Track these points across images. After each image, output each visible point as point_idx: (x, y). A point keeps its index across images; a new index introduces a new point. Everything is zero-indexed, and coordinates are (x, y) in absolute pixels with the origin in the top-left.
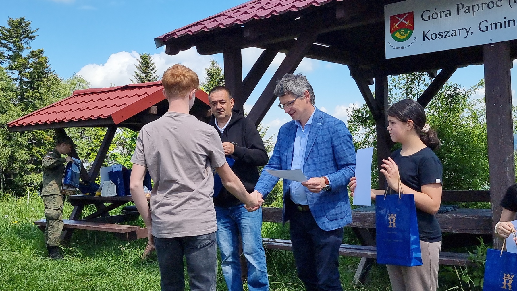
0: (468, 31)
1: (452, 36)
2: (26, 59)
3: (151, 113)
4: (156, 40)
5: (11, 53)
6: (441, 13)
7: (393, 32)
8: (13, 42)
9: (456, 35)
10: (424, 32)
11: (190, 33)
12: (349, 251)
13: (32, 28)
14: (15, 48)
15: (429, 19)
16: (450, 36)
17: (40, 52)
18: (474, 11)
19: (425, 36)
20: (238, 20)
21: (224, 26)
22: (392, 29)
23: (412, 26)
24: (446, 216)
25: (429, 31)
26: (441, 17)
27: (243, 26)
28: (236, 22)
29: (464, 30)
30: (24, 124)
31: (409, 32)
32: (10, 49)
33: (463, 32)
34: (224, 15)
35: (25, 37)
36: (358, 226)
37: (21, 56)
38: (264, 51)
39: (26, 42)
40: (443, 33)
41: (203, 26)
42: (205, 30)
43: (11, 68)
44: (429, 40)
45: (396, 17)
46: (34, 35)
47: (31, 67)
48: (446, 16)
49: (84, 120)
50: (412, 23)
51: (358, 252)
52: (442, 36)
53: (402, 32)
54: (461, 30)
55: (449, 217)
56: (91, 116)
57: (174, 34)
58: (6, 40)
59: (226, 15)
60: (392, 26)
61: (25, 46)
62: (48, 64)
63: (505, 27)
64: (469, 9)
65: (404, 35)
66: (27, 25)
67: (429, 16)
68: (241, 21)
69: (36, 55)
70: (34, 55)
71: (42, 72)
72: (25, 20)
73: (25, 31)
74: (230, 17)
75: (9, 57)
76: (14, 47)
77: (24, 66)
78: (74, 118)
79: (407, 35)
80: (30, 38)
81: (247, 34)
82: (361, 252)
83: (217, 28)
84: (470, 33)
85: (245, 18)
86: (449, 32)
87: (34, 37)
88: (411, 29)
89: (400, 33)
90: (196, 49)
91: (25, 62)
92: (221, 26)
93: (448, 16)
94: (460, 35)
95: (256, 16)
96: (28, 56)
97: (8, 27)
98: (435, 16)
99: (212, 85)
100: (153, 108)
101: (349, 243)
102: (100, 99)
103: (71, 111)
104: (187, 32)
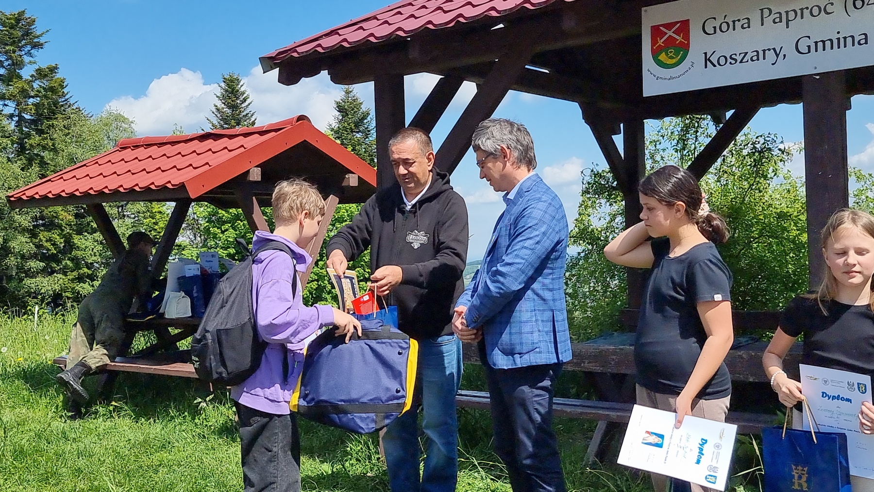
0: (778, 53)
1: (752, 60)
2: (29, 82)
4: (262, 60)
5: (3, 71)
6: (734, 22)
7: (655, 53)
8: (6, 52)
9: (758, 59)
10: (706, 54)
11: (320, 49)
12: (579, 410)
13: (38, 29)
14: (10, 62)
15: (715, 32)
16: (749, 60)
17: (53, 70)
18: (788, 21)
19: (707, 60)
20: (400, 29)
21: (376, 38)
22: (655, 48)
23: (686, 42)
24: (739, 354)
25: (714, 52)
26: (734, 29)
27: (409, 39)
28: (397, 33)
29: (772, 50)
30: (37, 197)
31: (681, 52)
33: (771, 55)
34: (375, 18)
35: (26, 45)
36: (595, 370)
37: (20, 77)
38: (441, 78)
39: (29, 54)
40: (738, 55)
41: (341, 38)
42: (345, 44)
43: (2, 97)
44: (715, 66)
45: (661, 28)
46: (42, 40)
47: (37, 96)
48: (743, 27)
49: (139, 190)
50: (687, 37)
51: (594, 412)
52: (736, 60)
53: (671, 52)
54: (767, 52)
55: (743, 356)
57: (293, 50)
59: (379, 20)
60: (654, 42)
61: (27, 59)
62: (65, 90)
63: (839, 47)
64: (781, 18)
65: (674, 58)
66: (30, 24)
67: (715, 28)
68: (405, 31)
69: (46, 76)
70: (41, 74)
71: (56, 104)
72: (27, 16)
73: (27, 33)
74: (386, 22)
76: (7, 60)
77: (25, 93)
78: (121, 186)
79: (679, 57)
80: (37, 46)
81: (414, 54)
82: (600, 412)
83: (365, 43)
84: (781, 56)
85: (412, 25)
86: (746, 53)
87: (42, 44)
88: (686, 47)
89: (667, 54)
90: (329, 74)
91: (26, 87)
92: (372, 39)
94: (764, 58)
95: (430, 22)
96: (32, 76)
98: (724, 27)
99: (345, 129)
100: (254, 170)
101: (578, 396)
102: (165, 155)
103: (116, 175)
104: (315, 47)
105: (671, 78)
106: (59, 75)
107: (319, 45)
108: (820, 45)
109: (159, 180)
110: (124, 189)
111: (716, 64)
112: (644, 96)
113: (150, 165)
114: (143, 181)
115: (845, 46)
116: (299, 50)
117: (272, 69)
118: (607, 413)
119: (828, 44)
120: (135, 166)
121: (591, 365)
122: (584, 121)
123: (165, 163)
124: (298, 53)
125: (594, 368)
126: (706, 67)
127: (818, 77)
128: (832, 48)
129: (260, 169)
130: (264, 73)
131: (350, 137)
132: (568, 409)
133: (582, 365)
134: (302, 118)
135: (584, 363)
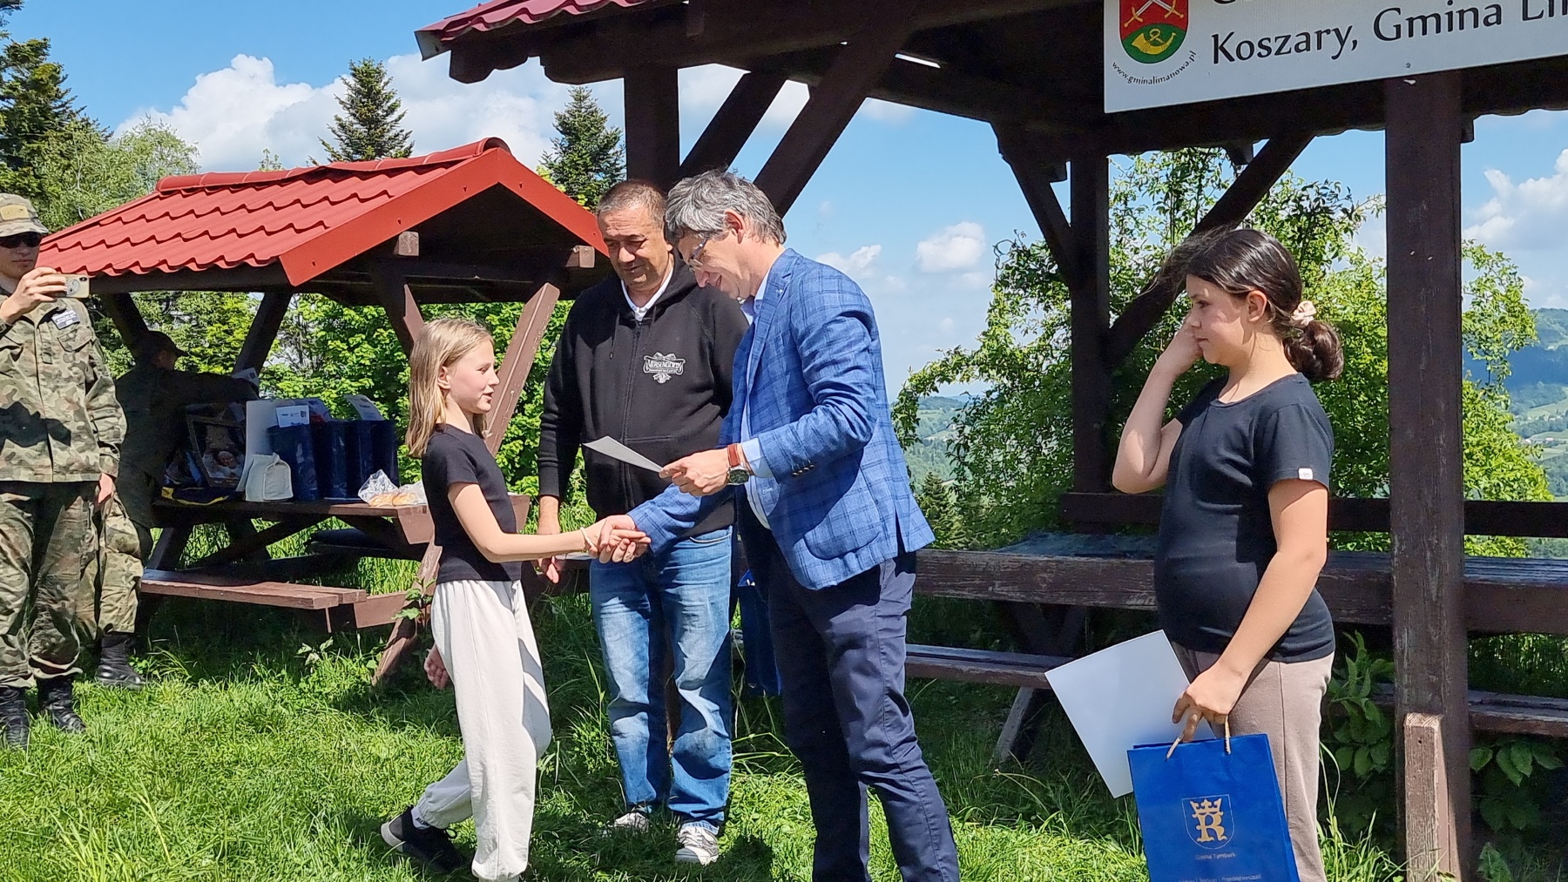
0: (1343, 37)
1: (1298, 50)
4: (421, 35)
7: (1127, 35)
9: (1308, 49)
10: (1216, 37)
11: (525, 18)
12: (985, 669)
16: (1293, 50)
17: (39, 49)
19: (1218, 48)
22: (1126, 25)
23: (1182, 16)
25: (1232, 34)
27: (687, 2)
29: (1333, 33)
31: (1174, 34)
33: (1330, 41)
36: (1013, 598)
38: (745, 75)
40: (1273, 39)
42: (572, 10)
44: (1231, 59)
49: (196, 269)
50: (1183, 7)
51: (1010, 672)
52: (1269, 50)
53: (1155, 33)
54: (1324, 35)
57: (477, 18)
60: (1125, 14)
62: (62, 87)
63: (1450, 29)
65: (1159, 44)
69: (25, 59)
70: (17, 56)
71: (45, 113)
78: (165, 262)
79: (1168, 43)
80: (7, 3)
81: (695, 29)
82: (1020, 673)
84: (1349, 43)
86: (1287, 37)
88: (1181, 25)
89: (1148, 38)
90: (542, 64)
94: (1319, 47)
99: (575, 165)
100: (406, 237)
101: (983, 645)
102: (243, 206)
103: (154, 241)
104: (517, 14)
105: (1154, 81)
106: (51, 59)
107: (524, 11)
108: (1418, 24)
109: (233, 251)
110: (170, 268)
111: (1234, 55)
112: (1107, 111)
113: (217, 224)
114: (205, 253)
115: (1462, 27)
116: (488, 18)
117: (438, 52)
118: (1032, 674)
119: (1431, 22)
120: (189, 226)
121: (1005, 589)
122: (1000, 155)
123: (244, 222)
124: (487, 25)
125: (1012, 594)
126: (1216, 61)
127: (1412, 82)
128: (1438, 30)
129: (417, 234)
130: (423, 59)
131: (582, 179)
132: (965, 667)
133: (990, 589)
134: (493, 143)
135: (993, 585)
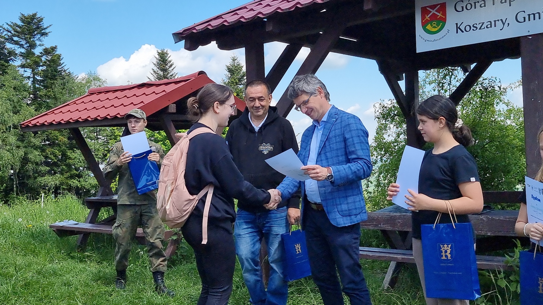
0: (504, 23)
1: (487, 27)
2: (39, 57)
3: (170, 111)
4: (174, 34)
5: (23, 50)
6: (475, 3)
7: (424, 25)
8: (25, 39)
9: (491, 27)
10: (457, 24)
11: (209, 27)
12: (378, 255)
13: (45, 24)
14: (28, 45)
15: (463, 10)
16: (485, 27)
17: (54, 49)
18: (510, 1)
19: (458, 28)
20: (260, 13)
21: (245, 19)
22: (424, 21)
23: (444, 17)
24: (481, 217)
25: (463, 22)
26: (475, 8)
27: (266, 20)
28: (258, 15)
29: (500, 21)
30: (38, 124)
31: (441, 24)
32: (22, 46)
33: (499, 24)
34: (245, 8)
35: (37, 34)
36: (387, 229)
37: (34, 54)
38: (288, 45)
39: (39, 39)
40: (478, 24)
41: (224, 20)
42: (226, 24)
43: (23, 66)
44: (463, 32)
45: (427, 8)
46: (47, 31)
47: (44, 65)
48: (481, 6)
49: (100, 119)
50: (444, 14)
51: (387, 256)
52: (476, 28)
53: (435, 23)
54: (497, 22)
55: (484, 218)
56: (107, 115)
57: (194, 28)
58: (18, 36)
59: (248, 9)
60: (423, 18)
61: (38, 43)
62: (62, 62)
65: (436, 27)
66: (39, 21)
67: (463, 7)
68: (263, 14)
69: (49, 53)
70: (47, 52)
71: (56, 71)
72: (37, 16)
73: (38, 27)
74: (252, 10)
75: (22, 55)
76: (26, 43)
77: (37, 64)
78: (89, 117)
79: (440, 26)
80: (43, 34)
81: (269, 28)
82: (391, 256)
83: (238, 22)
84: (506, 24)
85: (267, 11)
86: (483, 23)
87: (47, 34)
88: (444, 20)
89: (431, 25)
90: (217, 43)
91: (38, 60)
92: (242, 20)
93: (483, 7)
94: (495, 26)
95: (279, 8)
96: (41, 53)
97: (20, 23)
98: (469, 7)
99: (233, 83)
100: (171, 106)
102: (117, 97)
103: (86, 110)
104: (207, 26)
105: (434, 41)
106: (57, 52)
107: (210, 25)
108: (532, 16)
109: (113, 112)
110: (91, 119)
111: (464, 30)
112: (417, 52)
113: (107, 104)
114: (103, 113)
117: (180, 40)
118: (395, 256)
119: (537, 15)
120: (98, 104)
121: (385, 225)
122: (380, 72)
124: (197, 30)
125: (387, 227)
126: (457, 33)
127: (530, 37)
129: (175, 105)
131: (235, 87)
132: (371, 254)
134: (201, 73)
135: (380, 224)
